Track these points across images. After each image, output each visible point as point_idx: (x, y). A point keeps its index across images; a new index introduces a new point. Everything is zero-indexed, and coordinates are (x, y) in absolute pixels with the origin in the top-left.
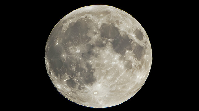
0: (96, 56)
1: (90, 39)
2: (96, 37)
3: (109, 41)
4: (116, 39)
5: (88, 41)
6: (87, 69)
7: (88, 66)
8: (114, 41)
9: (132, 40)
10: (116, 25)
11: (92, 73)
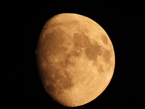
0: (73, 64)
1: (66, 49)
2: (71, 47)
3: (83, 50)
4: (88, 47)
5: (64, 52)
6: (65, 77)
7: (67, 73)
8: (87, 49)
9: (101, 47)
10: (86, 34)
11: (70, 79)
